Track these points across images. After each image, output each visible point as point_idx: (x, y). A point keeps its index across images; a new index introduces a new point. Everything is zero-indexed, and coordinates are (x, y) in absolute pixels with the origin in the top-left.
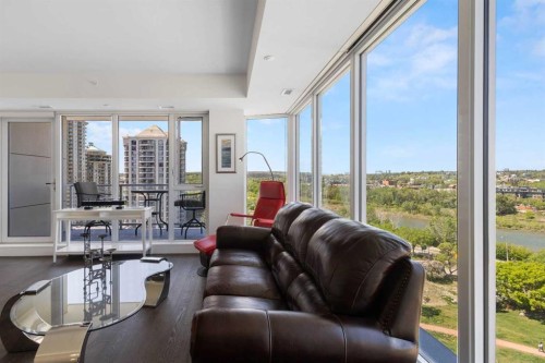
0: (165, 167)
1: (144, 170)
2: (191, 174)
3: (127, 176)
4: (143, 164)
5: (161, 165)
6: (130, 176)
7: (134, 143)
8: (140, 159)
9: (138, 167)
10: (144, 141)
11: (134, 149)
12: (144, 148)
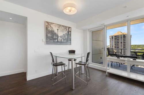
0: (123, 44)
1: (116, 44)
2: (133, 45)
3: (110, 46)
4: (115, 43)
5: (121, 43)
6: (111, 46)
7: (112, 37)
8: (114, 41)
9: (114, 44)
10: (116, 36)
11: (112, 39)
12: (115, 38)
